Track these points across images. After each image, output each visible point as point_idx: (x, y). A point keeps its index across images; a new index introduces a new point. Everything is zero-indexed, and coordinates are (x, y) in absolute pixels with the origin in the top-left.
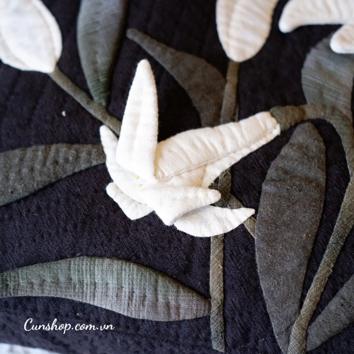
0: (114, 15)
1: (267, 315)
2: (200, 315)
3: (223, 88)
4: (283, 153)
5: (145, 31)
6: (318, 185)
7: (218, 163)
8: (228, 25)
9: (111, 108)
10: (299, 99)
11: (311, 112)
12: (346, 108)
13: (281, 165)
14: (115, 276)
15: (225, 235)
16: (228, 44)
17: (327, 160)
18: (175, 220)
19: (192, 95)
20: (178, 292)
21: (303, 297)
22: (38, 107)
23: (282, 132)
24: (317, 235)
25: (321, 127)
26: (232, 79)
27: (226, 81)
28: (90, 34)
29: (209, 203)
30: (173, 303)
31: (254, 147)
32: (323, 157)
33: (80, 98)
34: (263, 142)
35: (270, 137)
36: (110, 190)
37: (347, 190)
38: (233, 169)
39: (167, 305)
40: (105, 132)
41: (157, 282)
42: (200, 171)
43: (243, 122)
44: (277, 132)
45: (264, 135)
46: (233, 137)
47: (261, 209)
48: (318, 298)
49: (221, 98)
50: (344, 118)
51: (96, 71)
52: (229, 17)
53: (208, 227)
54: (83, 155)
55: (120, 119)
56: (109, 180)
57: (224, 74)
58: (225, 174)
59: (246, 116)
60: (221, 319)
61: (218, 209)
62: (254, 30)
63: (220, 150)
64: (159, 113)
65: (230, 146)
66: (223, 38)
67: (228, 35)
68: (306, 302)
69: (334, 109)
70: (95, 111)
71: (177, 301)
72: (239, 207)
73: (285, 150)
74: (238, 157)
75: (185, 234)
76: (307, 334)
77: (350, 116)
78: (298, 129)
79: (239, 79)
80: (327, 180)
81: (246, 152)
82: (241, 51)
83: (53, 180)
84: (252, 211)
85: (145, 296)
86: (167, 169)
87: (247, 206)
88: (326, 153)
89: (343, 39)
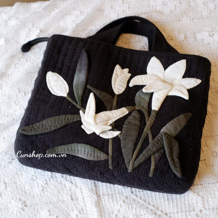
0: (83, 81)
1: (124, 159)
2: (106, 159)
3: (113, 101)
4: (129, 118)
5: (92, 85)
6: (138, 126)
7: (111, 120)
8: (115, 85)
9: (82, 106)
10: (134, 104)
11: (137, 108)
12: (146, 107)
13: (128, 121)
14: (84, 148)
15: (113, 138)
16: (115, 90)
17: (140, 120)
18: (100, 134)
19: (105, 103)
20: (100, 152)
21: (133, 154)
22: (63, 105)
23: (129, 113)
24: (137, 138)
25: (140, 112)
26: (116, 99)
27: (114, 99)
28: (77, 86)
29: (109, 129)
30: (99, 155)
31: (121, 116)
32: (139, 119)
33: (74, 103)
34: (124, 115)
35: (126, 114)
36: (82, 126)
37: (145, 127)
38: (115, 122)
39: (97, 156)
40: (81, 112)
41: (95, 150)
42: (106, 122)
43: (118, 110)
44: (127, 113)
45: (124, 113)
46: (116, 113)
47: (122, 131)
48: (137, 154)
49: (113, 103)
50: (146, 109)
51: (78, 96)
52: (115, 83)
53: (108, 136)
54: (75, 118)
55: (85, 109)
56: (82, 124)
57: (114, 98)
58: (113, 123)
59: (119, 108)
60: (112, 160)
61: (111, 132)
62: (122, 86)
63: (112, 117)
64: (96, 106)
65: (115, 116)
66: (113, 88)
67: (115, 87)
68: (134, 155)
69: (143, 107)
70: (78, 106)
71: (100, 155)
72: (117, 131)
73: (129, 117)
74: (117, 119)
75: (102, 138)
76: (134, 163)
77: (147, 109)
78: (133, 112)
79: (117, 99)
80: (140, 125)
81: (119, 117)
82: (118, 92)
83: (67, 124)
84: (120, 132)
85: (91, 154)
86: (98, 121)
87: (119, 131)
88: (140, 118)
89: (146, 89)
